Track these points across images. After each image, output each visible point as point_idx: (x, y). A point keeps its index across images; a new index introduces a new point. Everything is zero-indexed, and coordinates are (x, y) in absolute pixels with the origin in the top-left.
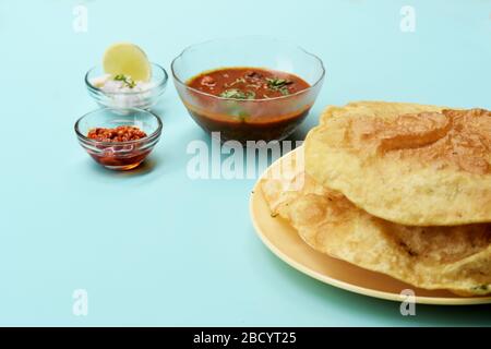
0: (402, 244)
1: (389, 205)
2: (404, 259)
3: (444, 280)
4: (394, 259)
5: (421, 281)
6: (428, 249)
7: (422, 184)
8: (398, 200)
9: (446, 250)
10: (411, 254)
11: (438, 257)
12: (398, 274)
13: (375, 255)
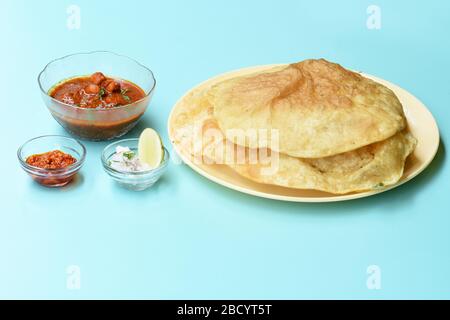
0: (314, 167)
1: (304, 147)
2: (320, 176)
3: (351, 186)
4: (315, 178)
5: (337, 189)
6: (332, 167)
7: (317, 124)
8: (308, 141)
9: (344, 165)
10: (322, 172)
11: (341, 171)
12: (320, 188)
13: (301, 178)
